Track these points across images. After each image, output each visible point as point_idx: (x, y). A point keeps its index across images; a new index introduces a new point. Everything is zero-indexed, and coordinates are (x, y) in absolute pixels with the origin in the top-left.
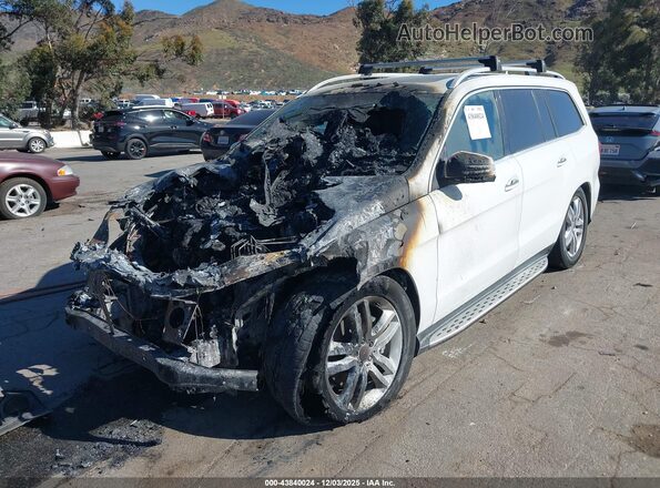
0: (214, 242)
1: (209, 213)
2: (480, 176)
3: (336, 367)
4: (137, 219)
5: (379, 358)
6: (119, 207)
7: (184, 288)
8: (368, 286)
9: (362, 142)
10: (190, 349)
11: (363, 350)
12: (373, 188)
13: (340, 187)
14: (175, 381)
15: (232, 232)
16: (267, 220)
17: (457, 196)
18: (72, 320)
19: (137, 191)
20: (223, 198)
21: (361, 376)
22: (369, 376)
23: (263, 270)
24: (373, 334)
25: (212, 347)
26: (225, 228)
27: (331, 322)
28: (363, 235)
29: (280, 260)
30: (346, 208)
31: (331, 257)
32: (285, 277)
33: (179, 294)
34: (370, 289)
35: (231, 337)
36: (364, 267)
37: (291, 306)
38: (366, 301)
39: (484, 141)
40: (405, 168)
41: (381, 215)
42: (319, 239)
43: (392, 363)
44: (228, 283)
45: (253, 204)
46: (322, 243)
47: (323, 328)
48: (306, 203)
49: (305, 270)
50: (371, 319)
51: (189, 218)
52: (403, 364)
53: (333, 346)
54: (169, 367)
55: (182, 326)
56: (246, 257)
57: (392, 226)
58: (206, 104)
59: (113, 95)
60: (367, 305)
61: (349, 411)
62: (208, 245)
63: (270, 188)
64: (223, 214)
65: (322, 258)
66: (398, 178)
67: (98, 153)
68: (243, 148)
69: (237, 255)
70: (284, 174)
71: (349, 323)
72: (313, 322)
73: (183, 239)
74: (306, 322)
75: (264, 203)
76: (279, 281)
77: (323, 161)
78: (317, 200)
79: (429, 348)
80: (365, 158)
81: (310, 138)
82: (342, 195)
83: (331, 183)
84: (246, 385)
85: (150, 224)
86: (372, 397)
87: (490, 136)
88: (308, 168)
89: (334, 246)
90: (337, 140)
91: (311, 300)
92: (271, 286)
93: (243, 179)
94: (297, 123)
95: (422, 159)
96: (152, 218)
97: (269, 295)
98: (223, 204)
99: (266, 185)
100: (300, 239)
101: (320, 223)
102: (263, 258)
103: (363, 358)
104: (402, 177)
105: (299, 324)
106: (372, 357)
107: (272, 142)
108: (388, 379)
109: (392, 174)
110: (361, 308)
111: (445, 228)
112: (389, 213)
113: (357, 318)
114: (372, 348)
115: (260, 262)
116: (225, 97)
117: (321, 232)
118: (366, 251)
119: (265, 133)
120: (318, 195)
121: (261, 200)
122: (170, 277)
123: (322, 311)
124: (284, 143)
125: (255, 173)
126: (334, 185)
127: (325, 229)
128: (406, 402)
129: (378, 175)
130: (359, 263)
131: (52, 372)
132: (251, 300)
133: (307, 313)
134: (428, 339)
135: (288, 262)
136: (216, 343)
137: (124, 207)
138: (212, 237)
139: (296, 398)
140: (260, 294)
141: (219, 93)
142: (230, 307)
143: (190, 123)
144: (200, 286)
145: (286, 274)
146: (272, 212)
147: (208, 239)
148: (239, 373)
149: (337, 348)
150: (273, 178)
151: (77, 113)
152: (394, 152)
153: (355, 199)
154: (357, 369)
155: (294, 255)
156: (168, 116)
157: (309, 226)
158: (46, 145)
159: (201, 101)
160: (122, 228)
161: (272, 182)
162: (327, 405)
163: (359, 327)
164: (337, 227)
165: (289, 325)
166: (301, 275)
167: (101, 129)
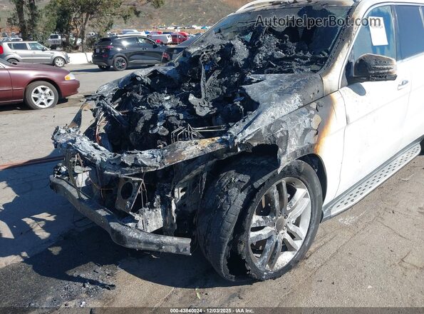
0: (160, 128)
1: (157, 105)
2: (384, 75)
3: (258, 236)
4: (105, 109)
5: (292, 228)
6: (92, 99)
7: (131, 167)
8: (286, 169)
9: (281, 47)
10: (137, 217)
11: (279, 222)
12: (293, 83)
13: (264, 82)
14: (124, 243)
15: (174, 121)
16: (202, 111)
17: (361, 92)
18: (54, 186)
19: (106, 88)
20: (169, 94)
21: (277, 243)
22: (283, 243)
23: (197, 154)
24: (288, 209)
25: (156, 214)
26: (168, 117)
27: (254, 200)
28: (284, 125)
29: (211, 146)
30: (269, 101)
31: (255, 144)
32: (215, 160)
33: (127, 172)
34: (288, 171)
35: (171, 207)
36: (284, 153)
37: (221, 184)
38: (284, 181)
39: (382, 47)
40: (319, 68)
41: (300, 107)
42: (245, 128)
43: (302, 231)
44: (167, 164)
45: (192, 98)
46: (248, 131)
47: (247, 204)
48: (234, 97)
49: (232, 154)
50: (287, 196)
51: (142, 109)
52: (311, 232)
53: (256, 219)
54: (119, 232)
55: (130, 198)
56: (183, 142)
57: (309, 117)
58: (167, 35)
59: (107, 29)
60: (284, 185)
61: (267, 271)
62: (155, 131)
63: (205, 84)
64: (168, 106)
65: (248, 144)
66: (314, 75)
67: (96, 67)
68: (186, 54)
69: (176, 140)
70: (217, 73)
71: (269, 199)
72: (239, 198)
73: (136, 126)
74: (233, 198)
75: (200, 97)
76: (210, 163)
77: (249, 63)
78: (244, 94)
79: (331, 217)
80: (285, 59)
81: (238, 44)
82: (265, 89)
83: (255, 80)
84: (181, 250)
85: (114, 113)
86: (285, 258)
87: (387, 43)
88: (236, 68)
89: (258, 133)
90: (260, 45)
91: (237, 180)
92: (203, 166)
93: (184, 78)
94: (228, 34)
95: (334, 59)
96: (117, 109)
97: (202, 173)
98: (168, 98)
99: (202, 82)
100: (229, 127)
101: (246, 114)
102: (196, 144)
103: (279, 228)
104: (317, 75)
105: (227, 199)
106: (286, 226)
107: (207, 48)
108: (298, 244)
109: (308, 72)
110: (279, 187)
111: (351, 120)
112: (306, 105)
113: (276, 195)
114: (287, 220)
115: (194, 147)
116: (179, 31)
117: (247, 122)
118: (286, 138)
119: (202, 41)
120: (244, 90)
121: (198, 95)
122: (120, 157)
123: (247, 190)
124: (217, 48)
125: (194, 73)
126: (258, 81)
127: (251, 119)
128: (312, 262)
129: (296, 73)
130: (280, 149)
131: (52, 218)
132: (187, 177)
133: (233, 191)
134: (330, 210)
135: (218, 147)
136: (160, 211)
137: (95, 100)
138: (158, 124)
139: (223, 261)
140: (194, 173)
141: (176, 28)
142: (171, 182)
143: (155, 46)
144: (144, 166)
145: (216, 158)
146: (206, 105)
147: (155, 126)
148: (176, 240)
149: (258, 221)
150: (208, 76)
151: (85, 41)
152: (308, 55)
153: (278, 93)
154: (274, 237)
155: (223, 141)
156: (141, 41)
157: (236, 116)
158: (65, 62)
159: (164, 33)
160: (94, 116)
161: (206, 80)
162: (249, 268)
163: (277, 203)
164: (261, 118)
165: (219, 200)
166: (229, 158)
167: (98, 51)
